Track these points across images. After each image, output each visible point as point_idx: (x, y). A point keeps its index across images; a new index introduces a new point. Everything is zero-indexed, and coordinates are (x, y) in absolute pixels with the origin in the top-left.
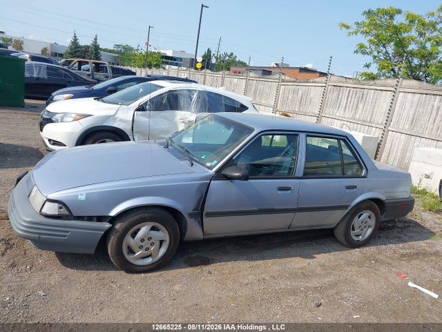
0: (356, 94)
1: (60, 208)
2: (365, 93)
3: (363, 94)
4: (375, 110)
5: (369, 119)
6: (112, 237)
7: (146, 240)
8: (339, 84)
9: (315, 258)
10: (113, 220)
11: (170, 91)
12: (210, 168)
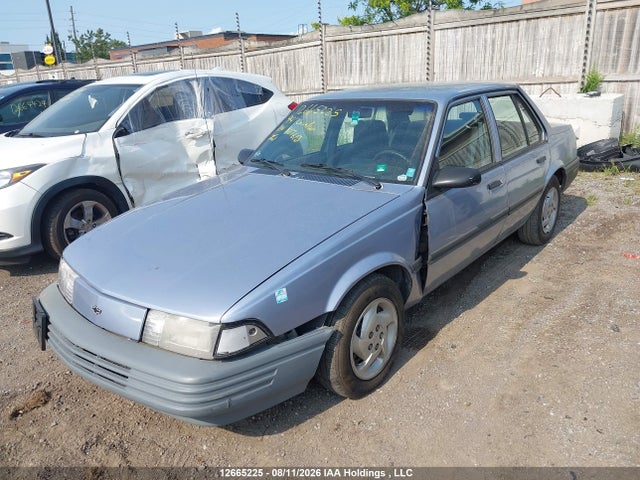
0: (372, 45)
1: (251, 332)
3: (382, 45)
4: (407, 63)
6: (335, 349)
7: (374, 332)
8: (342, 37)
9: (525, 274)
10: (329, 319)
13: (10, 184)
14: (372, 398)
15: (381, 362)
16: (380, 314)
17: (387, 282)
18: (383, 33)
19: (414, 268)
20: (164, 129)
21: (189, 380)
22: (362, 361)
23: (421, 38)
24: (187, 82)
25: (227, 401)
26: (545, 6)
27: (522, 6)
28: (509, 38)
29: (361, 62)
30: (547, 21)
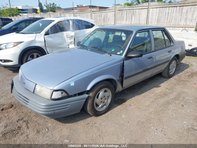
0: (130, 12)
1: (62, 93)
2: (134, 11)
3: (133, 12)
4: (140, 18)
5: (138, 23)
6: (89, 101)
7: (103, 98)
8: (121, 9)
9: (160, 86)
10: (88, 92)
11: (59, 22)
12: (121, 55)
13: (14, 47)
14: (101, 117)
15: (105, 107)
16: (105, 93)
17: (109, 83)
18: (134, 8)
19: (118, 80)
20: (60, 34)
21: (44, 104)
22: (98, 106)
23: (146, 11)
24: (68, 20)
25: (53, 112)
26: (186, 2)
27: (178, 2)
28: (173, 12)
29: (126, 17)
30: (186, 7)
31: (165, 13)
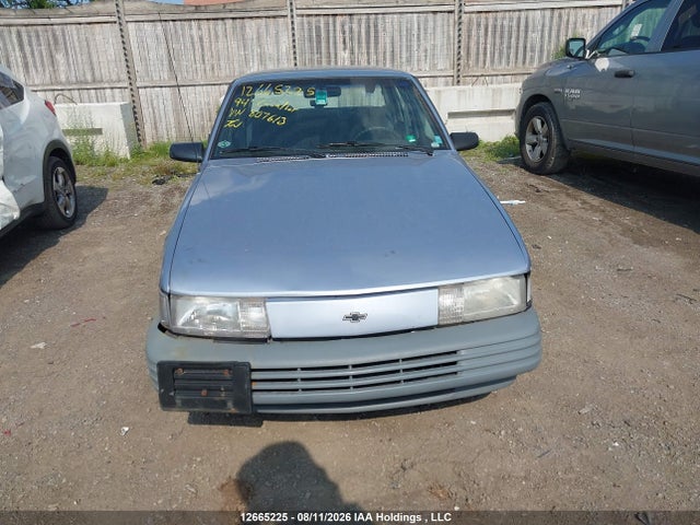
18: (54, 21)
31: (188, 39)
